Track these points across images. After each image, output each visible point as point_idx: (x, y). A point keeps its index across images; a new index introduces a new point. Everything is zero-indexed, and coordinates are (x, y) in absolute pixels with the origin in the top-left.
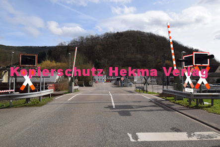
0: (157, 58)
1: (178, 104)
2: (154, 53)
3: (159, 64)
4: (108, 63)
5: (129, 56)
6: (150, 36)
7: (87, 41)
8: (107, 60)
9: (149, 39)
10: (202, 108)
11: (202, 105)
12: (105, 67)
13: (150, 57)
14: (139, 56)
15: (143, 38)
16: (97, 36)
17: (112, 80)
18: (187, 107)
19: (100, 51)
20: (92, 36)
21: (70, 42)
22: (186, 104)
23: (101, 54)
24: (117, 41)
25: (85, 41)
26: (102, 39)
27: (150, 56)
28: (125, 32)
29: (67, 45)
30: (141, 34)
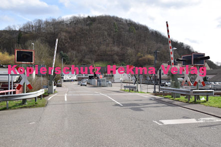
0: (138, 51)
1: (178, 101)
2: (134, 45)
3: (140, 59)
4: (76, 57)
5: (103, 47)
6: (129, 24)
7: (47, 25)
8: (74, 52)
9: (128, 28)
10: (199, 103)
11: (199, 101)
12: (73, 61)
13: (130, 51)
14: (116, 49)
15: (121, 26)
16: (60, 20)
17: (83, 78)
18: (187, 102)
19: (65, 40)
20: (54, 20)
21: (22, 26)
22: (185, 100)
23: (67, 45)
24: (88, 27)
25: (43, 26)
26: (67, 24)
27: (129, 48)
28: (98, 17)
29: (17, 29)
30: (118, 20)
